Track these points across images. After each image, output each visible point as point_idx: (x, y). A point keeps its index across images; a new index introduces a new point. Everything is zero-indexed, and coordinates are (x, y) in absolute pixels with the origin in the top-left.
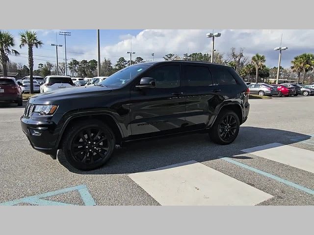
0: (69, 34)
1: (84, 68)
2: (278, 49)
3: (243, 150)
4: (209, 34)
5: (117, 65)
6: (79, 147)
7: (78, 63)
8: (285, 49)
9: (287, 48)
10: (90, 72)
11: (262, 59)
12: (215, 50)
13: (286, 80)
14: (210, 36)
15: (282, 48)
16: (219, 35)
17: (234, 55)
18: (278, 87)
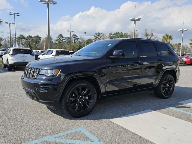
0: (18, 15)
1: (29, 42)
2: (181, 31)
3: (181, 102)
4: (132, 19)
5: (56, 40)
6: (72, 100)
7: (24, 38)
8: (186, 31)
9: (187, 30)
10: (35, 45)
11: (170, 37)
12: (136, 31)
13: (184, 53)
14: (133, 20)
15: (184, 30)
16: (139, 19)
17: (147, 35)
18: (183, 58)
